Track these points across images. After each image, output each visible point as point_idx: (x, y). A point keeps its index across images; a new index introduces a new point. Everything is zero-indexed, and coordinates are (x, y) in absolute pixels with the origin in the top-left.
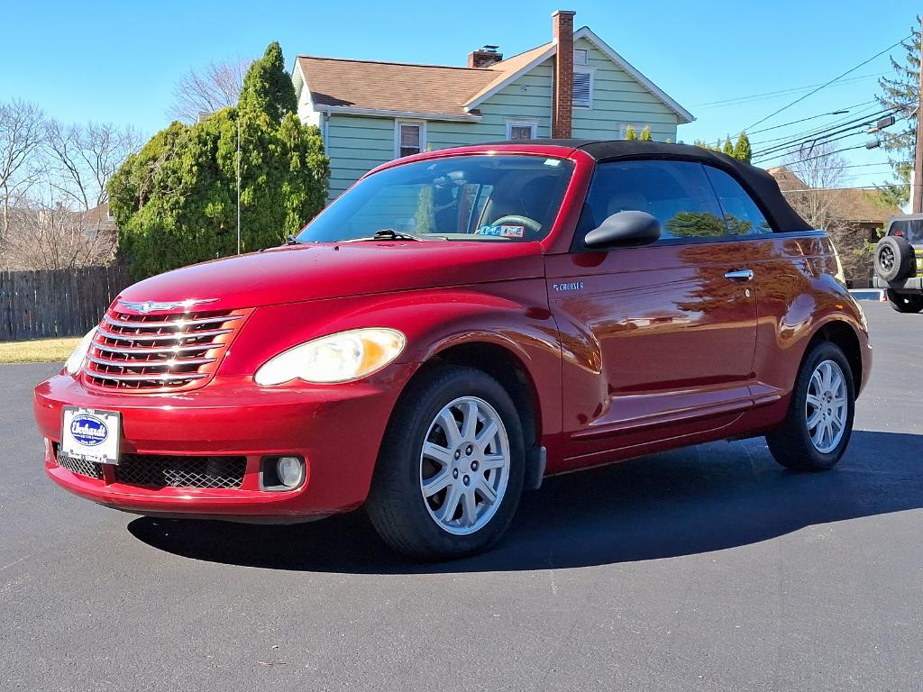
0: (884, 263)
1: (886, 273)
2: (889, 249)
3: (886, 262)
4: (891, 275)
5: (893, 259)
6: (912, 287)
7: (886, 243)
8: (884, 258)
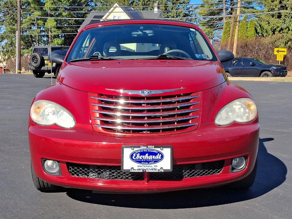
0: (34, 61)
1: (35, 65)
2: (36, 57)
3: (35, 61)
4: (37, 66)
5: (37, 60)
6: (44, 69)
7: (35, 55)
8: (34, 60)
